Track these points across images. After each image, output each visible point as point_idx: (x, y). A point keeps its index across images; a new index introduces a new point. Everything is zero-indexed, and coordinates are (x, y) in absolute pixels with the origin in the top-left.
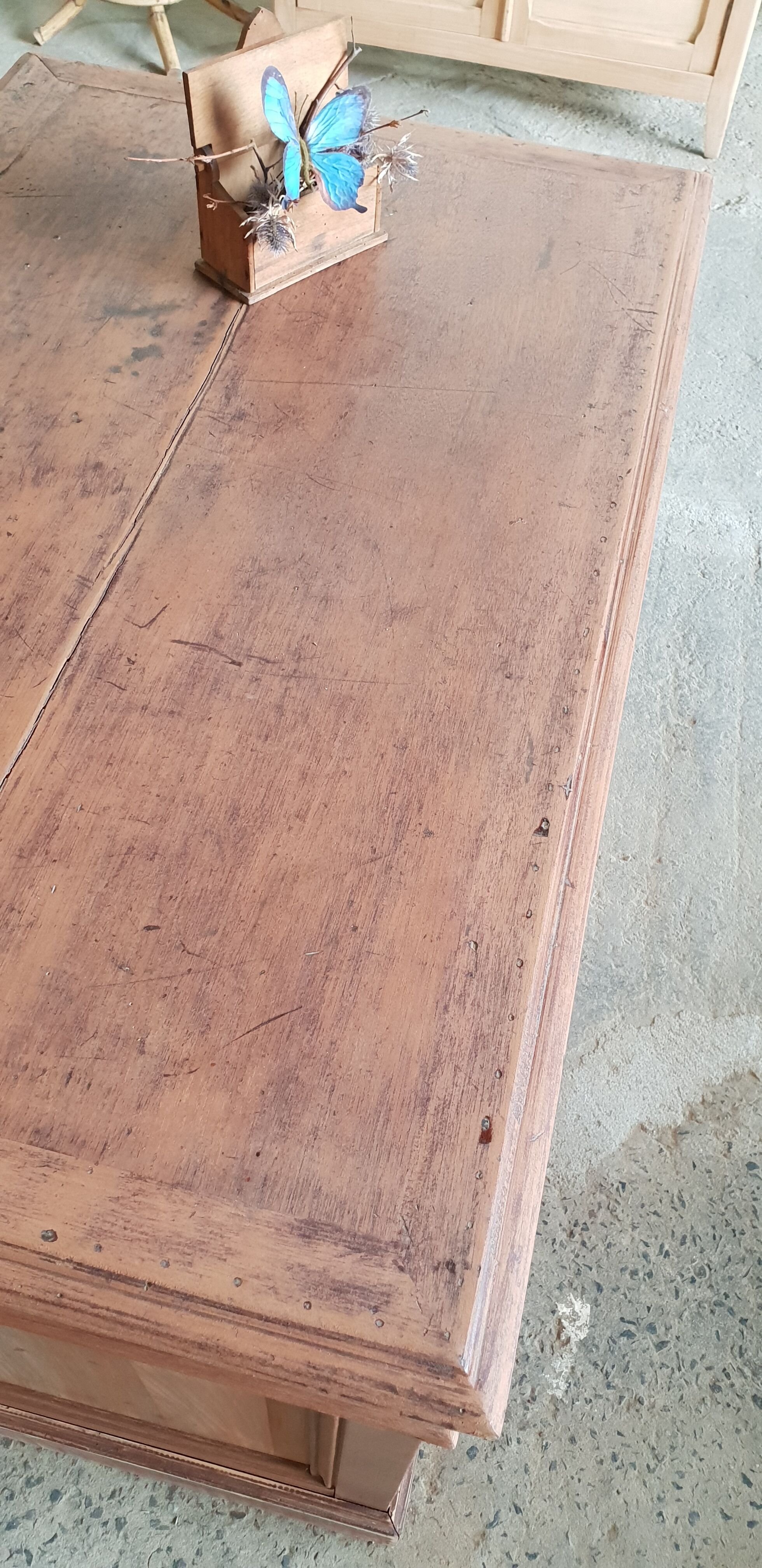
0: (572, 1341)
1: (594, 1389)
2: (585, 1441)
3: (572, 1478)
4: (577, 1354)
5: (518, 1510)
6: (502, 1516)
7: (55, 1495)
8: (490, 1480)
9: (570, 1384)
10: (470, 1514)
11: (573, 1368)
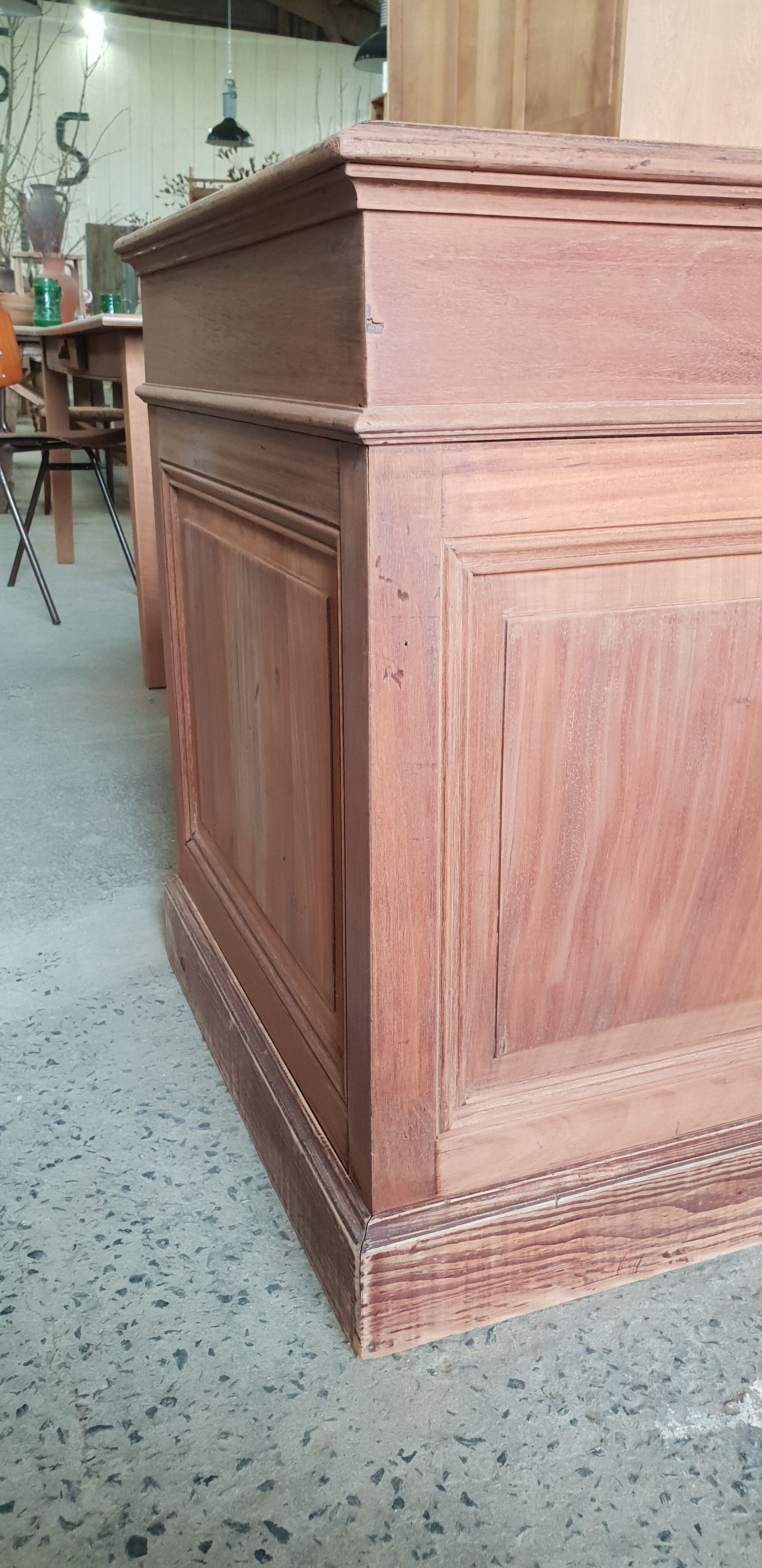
0: (737, 1417)
1: (716, 1472)
2: (648, 1493)
3: (593, 1500)
4: (730, 1429)
5: (502, 1459)
6: (480, 1447)
7: (205, 1126)
8: (506, 1415)
9: (690, 1439)
10: (453, 1414)
11: (711, 1434)
